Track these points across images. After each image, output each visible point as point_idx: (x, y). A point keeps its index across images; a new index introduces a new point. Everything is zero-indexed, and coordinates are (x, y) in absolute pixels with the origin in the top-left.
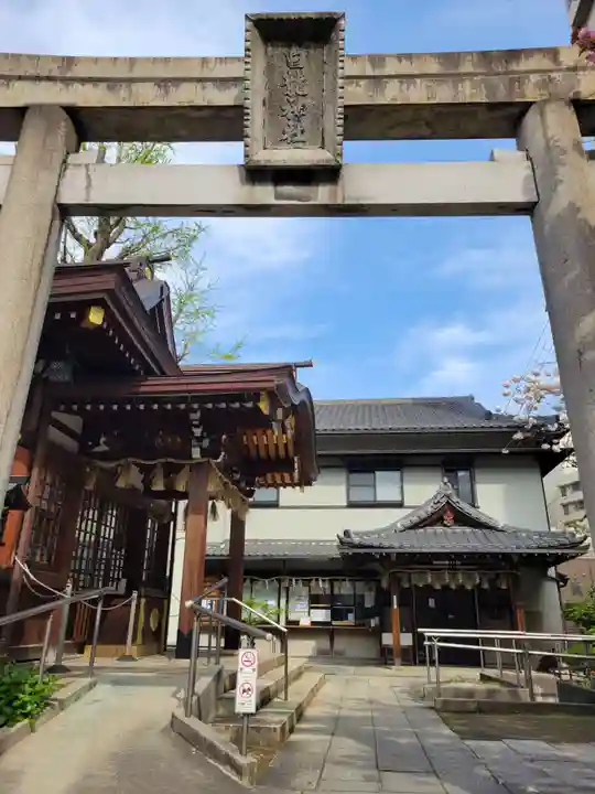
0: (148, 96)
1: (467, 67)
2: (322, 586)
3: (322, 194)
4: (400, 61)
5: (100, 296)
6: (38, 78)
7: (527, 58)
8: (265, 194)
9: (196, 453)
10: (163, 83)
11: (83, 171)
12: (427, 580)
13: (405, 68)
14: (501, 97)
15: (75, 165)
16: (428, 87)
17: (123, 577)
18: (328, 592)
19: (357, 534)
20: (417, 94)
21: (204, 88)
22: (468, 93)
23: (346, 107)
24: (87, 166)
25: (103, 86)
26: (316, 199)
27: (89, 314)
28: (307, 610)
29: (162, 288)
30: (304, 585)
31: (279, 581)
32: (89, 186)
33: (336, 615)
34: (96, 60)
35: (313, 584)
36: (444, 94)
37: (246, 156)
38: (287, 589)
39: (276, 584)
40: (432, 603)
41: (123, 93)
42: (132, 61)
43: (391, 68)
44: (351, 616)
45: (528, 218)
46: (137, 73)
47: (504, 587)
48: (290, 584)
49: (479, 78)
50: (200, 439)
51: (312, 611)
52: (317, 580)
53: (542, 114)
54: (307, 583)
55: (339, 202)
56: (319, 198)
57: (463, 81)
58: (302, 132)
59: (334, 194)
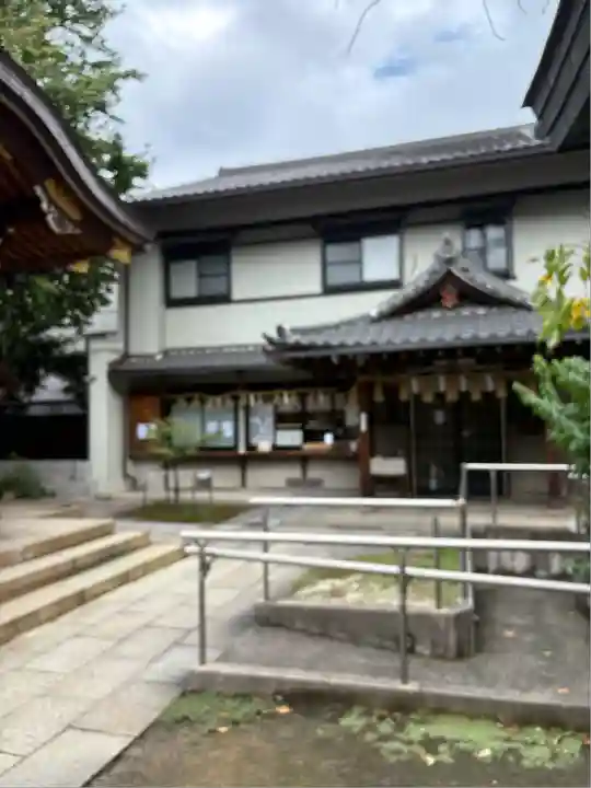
2: (288, 401)
12: (438, 387)
18: (297, 409)
28: (272, 431)
30: (266, 401)
31: (236, 399)
33: (310, 436)
35: (276, 400)
38: (246, 408)
39: (230, 403)
44: (329, 439)
48: (249, 401)
51: (279, 432)
52: (281, 395)
54: (269, 399)
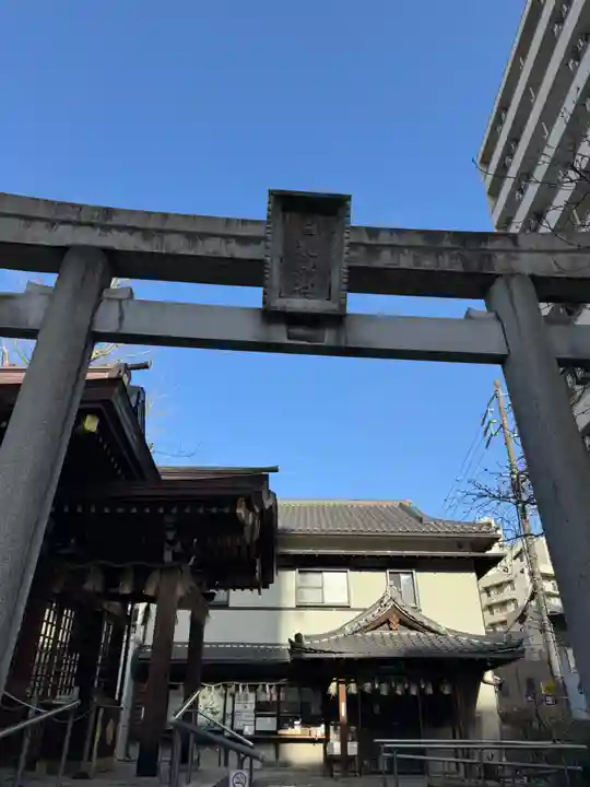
0: (178, 246)
1: (446, 244)
2: (269, 692)
3: (328, 337)
4: (392, 234)
5: (99, 406)
6: (79, 224)
7: (492, 241)
8: (279, 334)
9: (168, 557)
10: (192, 237)
11: (116, 304)
13: (395, 240)
14: (474, 267)
15: (109, 299)
16: (415, 257)
17: (76, 685)
18: (275, 698)
19: (307, 637)
20: (406, 262)
21: (228, 243)
22: (446, 263)
23: (349, 268)
24: (120, 300)
25: (139, 234)
26: (323, 341)
27: (85, 420)
28: (253, 719)
29: (139, 393)
30: (250, 691)
31: (225, 686)
32: (121, 319)
34: (133, 212)
35: (260, 689)
36: (428, 263)
37: (264, 303)
38: (233, 696)
39: (222, 690)
40: (377, 709)
41: (156, 241)
42: (165, 216)
43: (384, 239)
45: (499, 366)
46: (168, 226)
47: (447, 692)
48: (237, 689)
49: (455, 252)
50: (172, 543)
51: (258, 719)
52: (264, 686)
53: (508, 285)
54: (253, 689)
55: (343, 344)
56: (326, 340)
57: (442, 254)
58: (312, 286)
59: (338, 338)
